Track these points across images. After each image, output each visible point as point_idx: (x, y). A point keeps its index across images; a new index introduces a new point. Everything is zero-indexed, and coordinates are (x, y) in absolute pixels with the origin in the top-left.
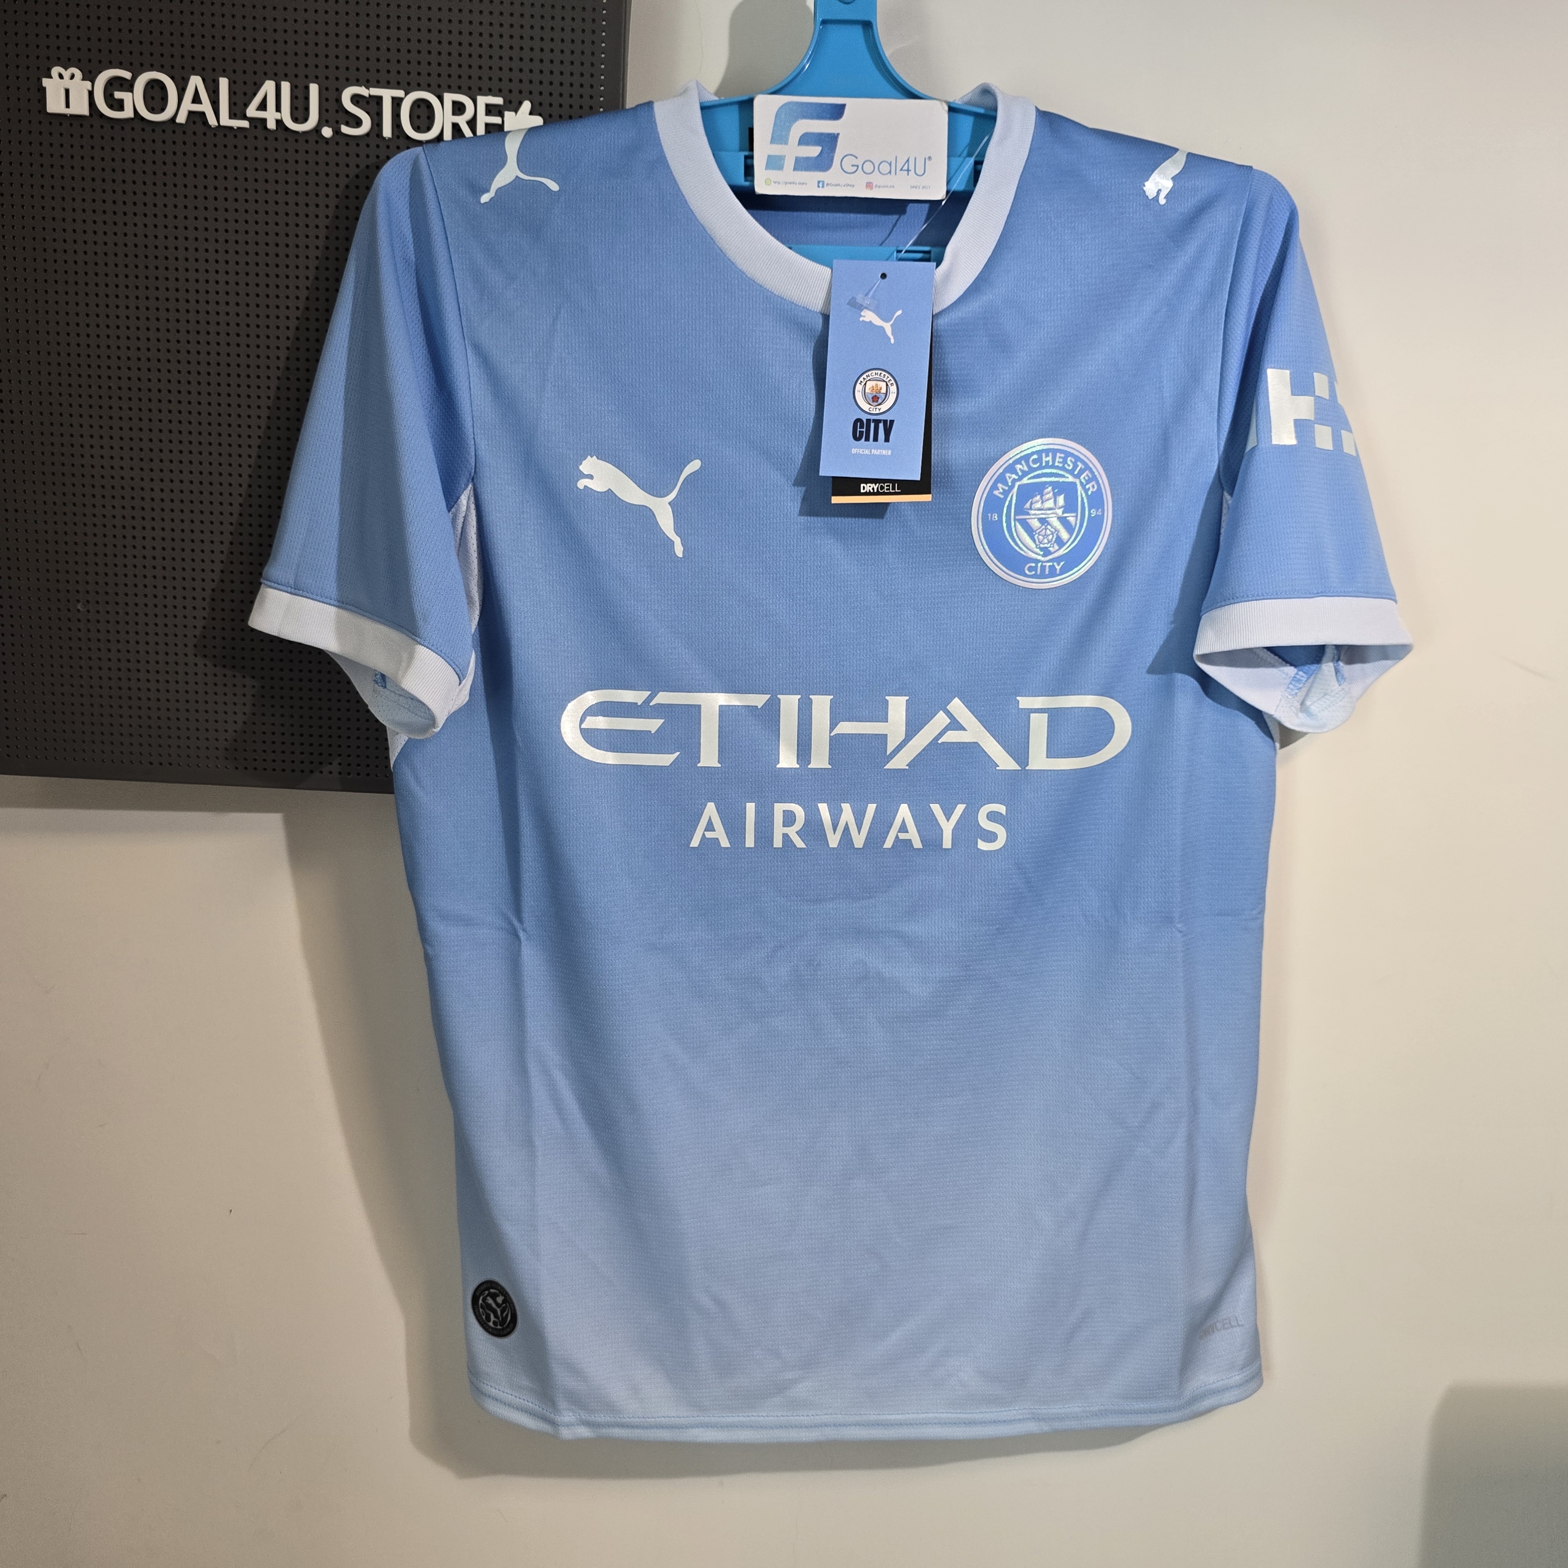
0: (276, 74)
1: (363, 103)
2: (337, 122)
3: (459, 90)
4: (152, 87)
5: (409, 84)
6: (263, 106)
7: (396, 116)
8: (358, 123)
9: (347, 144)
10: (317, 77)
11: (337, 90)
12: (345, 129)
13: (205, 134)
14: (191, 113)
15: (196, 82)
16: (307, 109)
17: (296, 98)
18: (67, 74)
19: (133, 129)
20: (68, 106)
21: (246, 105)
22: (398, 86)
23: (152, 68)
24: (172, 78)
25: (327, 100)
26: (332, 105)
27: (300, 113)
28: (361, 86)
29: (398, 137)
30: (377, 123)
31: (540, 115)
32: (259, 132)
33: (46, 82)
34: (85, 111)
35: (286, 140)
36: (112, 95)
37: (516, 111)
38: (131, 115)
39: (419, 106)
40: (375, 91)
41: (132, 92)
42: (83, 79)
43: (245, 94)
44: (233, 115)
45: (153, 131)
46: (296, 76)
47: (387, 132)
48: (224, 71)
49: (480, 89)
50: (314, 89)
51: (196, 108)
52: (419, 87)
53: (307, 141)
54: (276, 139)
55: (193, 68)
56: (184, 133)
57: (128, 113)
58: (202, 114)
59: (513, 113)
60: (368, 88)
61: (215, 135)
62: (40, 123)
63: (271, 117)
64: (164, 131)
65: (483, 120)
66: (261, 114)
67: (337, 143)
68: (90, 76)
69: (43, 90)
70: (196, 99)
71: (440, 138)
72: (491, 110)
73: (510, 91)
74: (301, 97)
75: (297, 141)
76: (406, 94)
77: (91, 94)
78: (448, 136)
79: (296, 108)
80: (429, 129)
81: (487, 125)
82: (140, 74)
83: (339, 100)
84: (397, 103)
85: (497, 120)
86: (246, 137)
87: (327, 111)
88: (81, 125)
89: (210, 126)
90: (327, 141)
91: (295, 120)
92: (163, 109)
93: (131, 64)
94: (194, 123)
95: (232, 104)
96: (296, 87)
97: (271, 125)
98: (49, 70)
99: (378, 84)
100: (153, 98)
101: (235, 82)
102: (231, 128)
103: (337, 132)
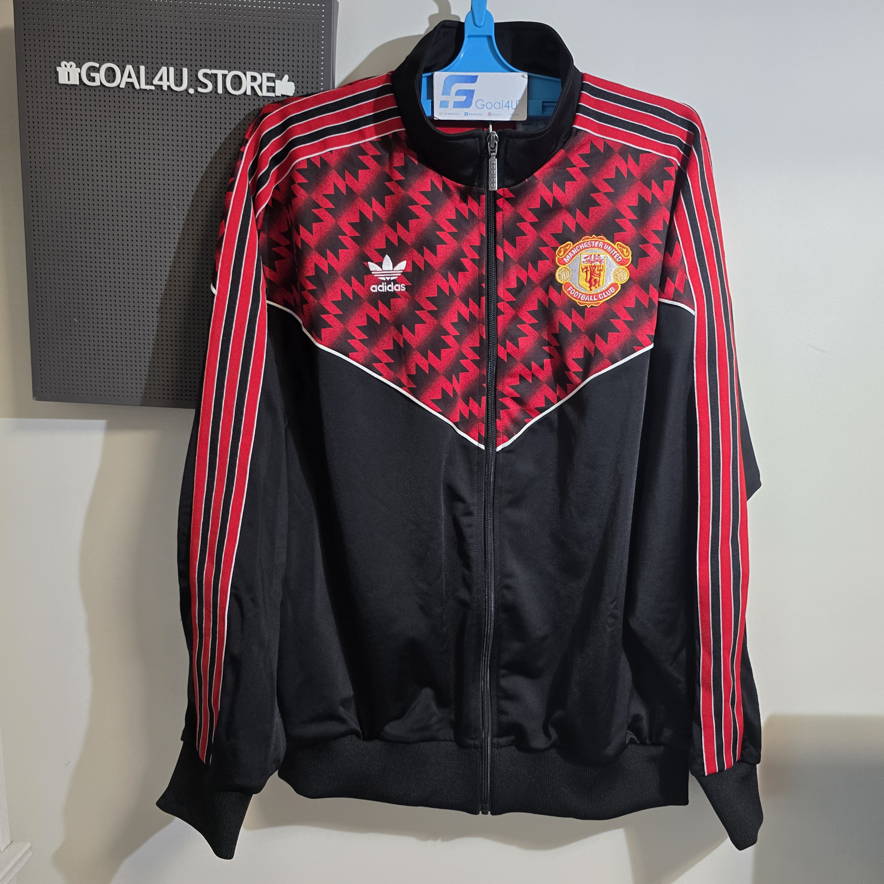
0: (167, 64)
1: (209, 77)
2: (196, 86)
3: (254, 70)
4: (109, 71)
5: (230, 67)
6: (161, 79)
7: (224, 83)
8: (206, 86)
9: (201, 97)
10: (186, 65)
11: (196, 71)
12: (200, 90)
13: (134, 93)
14: (127, 83)
15: (129, 68)
16: (182, 80)
17: (177, 75)
18: (68, 65)
19: (100, 91)
20: (69, 80)
21: (153, 79)
22: (225, 68)
23: (109, 61)
24: (118, 66)
25: (191, 76)
26: (194, 78)
27: (179, 81)
28: (207, 69)
29: (225, 93)
30: (215, 87)
31: (293, 81)
32: (159, 92)
33: (58, 69)
34: (78, 83)
35: (172, 95)
36: (89, 75)
37: (281, 79)
38: (99, 84)
39: (235, 78)
40: (214, 71)
41: (99, 73)
42: (76, 67)
43: (152, 73)
44: (147, 84)
45: (109, 91)
46: (177, 64)
47: (220, 90)
48: (143, 62)
49: (264, 69)
50: (185, 71)
51: (130, 80)
52: (235, 69)
53: (182, 95)
54: (167, 95)
55: (128, 61)
56: (124, 92)
57: (97, 83)
58: (132, 84)
59: (280, 81)
60: (210, 70)
61: (138, 93)
62: (56, 88)
63: (165, 84)
64: (114, 91)
65: (265, 84)
66: (160, 83)
67: (196, 96)
68: (79, 66)
69: (57, 73)
70: (130, 76)
71: (245, 93)
72: (269, 79)
73: (279, 70)
74: (179, 75)
75: (177, 95)
76: (229, 72)
77: (80, 74)
78: (249, 93)
79: (177, 80)
80: (240, 89)
81: (267, 87)
82: (103, 64)
83: (197, 76)
84: (224, 76)
85: (272, 84)
86: (153, 94)
87: (191, 81)
88: (75, 89)
89: (136, 89)
90: (191, 95)
91: (176, 85)
92: (114, 81)
93: (99, 60)
94: (129, 87)
95: (147, 78)
96: (177, 70)
97: (165, 88)
98: (60, 63)
99: (216, 68)
100: (109, 76)
101: (148, 68)
102: (146, 90)
103: (196, 91)
